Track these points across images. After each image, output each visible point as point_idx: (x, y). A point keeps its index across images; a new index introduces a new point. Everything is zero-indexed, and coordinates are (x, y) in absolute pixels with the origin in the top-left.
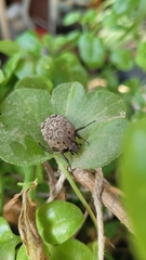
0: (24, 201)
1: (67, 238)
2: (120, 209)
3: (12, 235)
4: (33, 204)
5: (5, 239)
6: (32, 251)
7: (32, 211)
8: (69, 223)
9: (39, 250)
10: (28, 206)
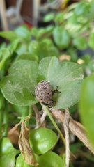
0: (22, 127)
1: (47, 150)
2: (80, 132)
3: (13, 149)
4: (27, 129)
5: (9, 151)
6: (27, 157)
7: (26, 133)
8: (48, 142)
9: (31, 157)
10: (25, 130)
